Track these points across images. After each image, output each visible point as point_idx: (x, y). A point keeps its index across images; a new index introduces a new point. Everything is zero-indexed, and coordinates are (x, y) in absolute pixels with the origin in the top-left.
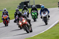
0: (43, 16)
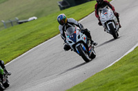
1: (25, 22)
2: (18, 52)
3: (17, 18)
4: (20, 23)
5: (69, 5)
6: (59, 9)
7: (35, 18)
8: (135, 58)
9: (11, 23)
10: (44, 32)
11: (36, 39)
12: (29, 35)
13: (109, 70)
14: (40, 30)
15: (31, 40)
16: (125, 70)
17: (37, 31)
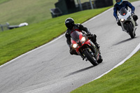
0: (122, 20)
1: (16, 27)
2: (7, 58)
3: (8, 23)
4: (11, 28)
5: (61, 13)
6: (51, 17)
7: (26, 24)
8: (125, 71)
9: (2, 27)
10: (34, 39)
11: (26, 46)
12: (19, 41)
13: (97, 82)
14: (30, 37)
15: (20, 46)
16: (114, 83)
17: (27, 38)
